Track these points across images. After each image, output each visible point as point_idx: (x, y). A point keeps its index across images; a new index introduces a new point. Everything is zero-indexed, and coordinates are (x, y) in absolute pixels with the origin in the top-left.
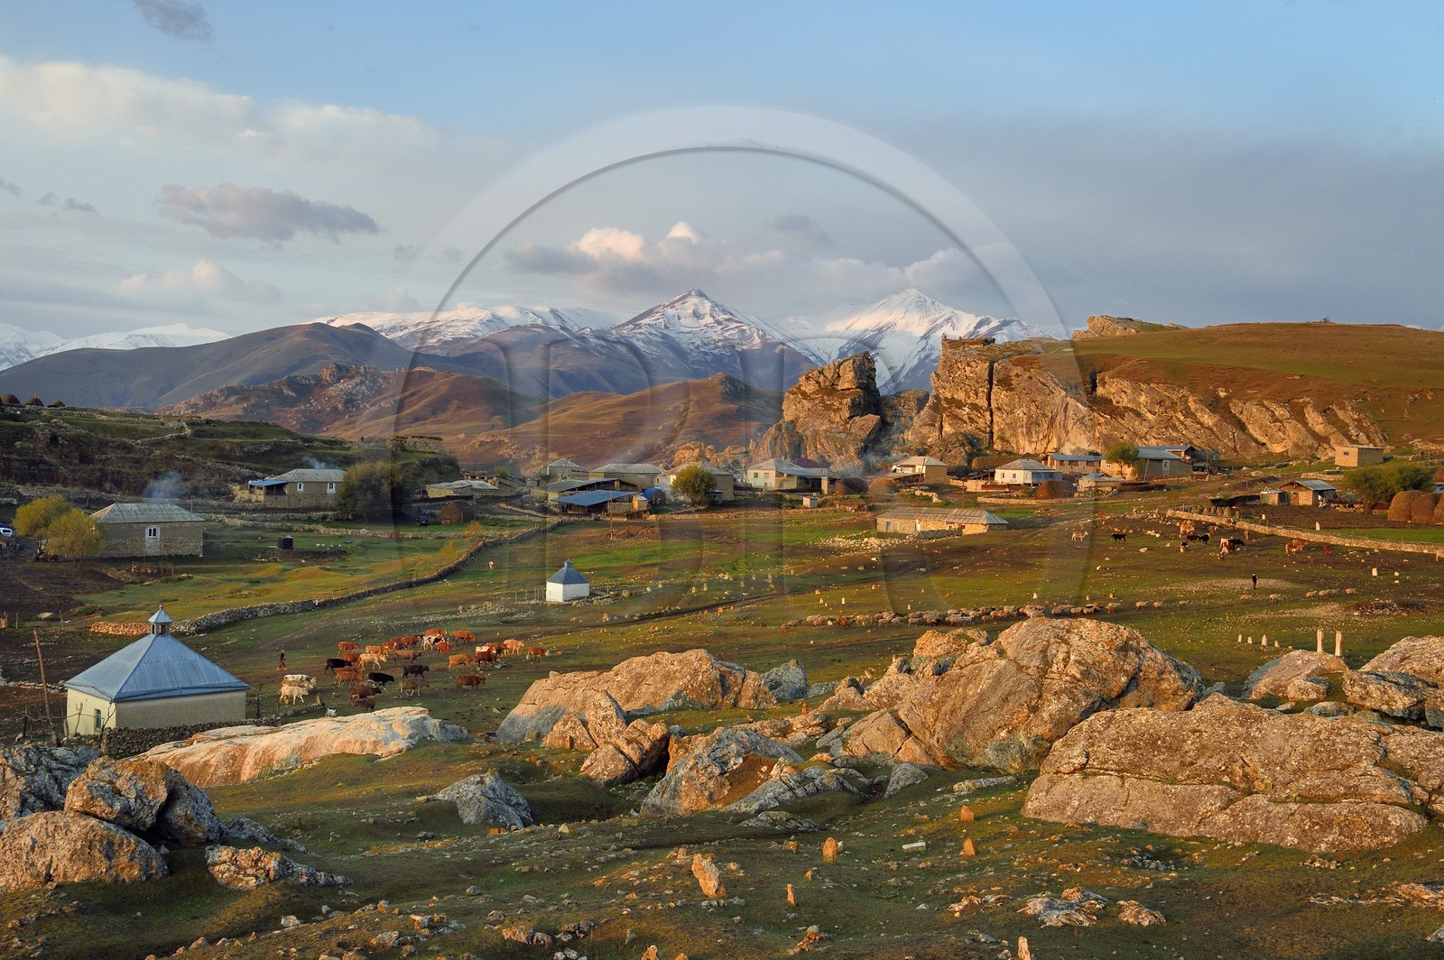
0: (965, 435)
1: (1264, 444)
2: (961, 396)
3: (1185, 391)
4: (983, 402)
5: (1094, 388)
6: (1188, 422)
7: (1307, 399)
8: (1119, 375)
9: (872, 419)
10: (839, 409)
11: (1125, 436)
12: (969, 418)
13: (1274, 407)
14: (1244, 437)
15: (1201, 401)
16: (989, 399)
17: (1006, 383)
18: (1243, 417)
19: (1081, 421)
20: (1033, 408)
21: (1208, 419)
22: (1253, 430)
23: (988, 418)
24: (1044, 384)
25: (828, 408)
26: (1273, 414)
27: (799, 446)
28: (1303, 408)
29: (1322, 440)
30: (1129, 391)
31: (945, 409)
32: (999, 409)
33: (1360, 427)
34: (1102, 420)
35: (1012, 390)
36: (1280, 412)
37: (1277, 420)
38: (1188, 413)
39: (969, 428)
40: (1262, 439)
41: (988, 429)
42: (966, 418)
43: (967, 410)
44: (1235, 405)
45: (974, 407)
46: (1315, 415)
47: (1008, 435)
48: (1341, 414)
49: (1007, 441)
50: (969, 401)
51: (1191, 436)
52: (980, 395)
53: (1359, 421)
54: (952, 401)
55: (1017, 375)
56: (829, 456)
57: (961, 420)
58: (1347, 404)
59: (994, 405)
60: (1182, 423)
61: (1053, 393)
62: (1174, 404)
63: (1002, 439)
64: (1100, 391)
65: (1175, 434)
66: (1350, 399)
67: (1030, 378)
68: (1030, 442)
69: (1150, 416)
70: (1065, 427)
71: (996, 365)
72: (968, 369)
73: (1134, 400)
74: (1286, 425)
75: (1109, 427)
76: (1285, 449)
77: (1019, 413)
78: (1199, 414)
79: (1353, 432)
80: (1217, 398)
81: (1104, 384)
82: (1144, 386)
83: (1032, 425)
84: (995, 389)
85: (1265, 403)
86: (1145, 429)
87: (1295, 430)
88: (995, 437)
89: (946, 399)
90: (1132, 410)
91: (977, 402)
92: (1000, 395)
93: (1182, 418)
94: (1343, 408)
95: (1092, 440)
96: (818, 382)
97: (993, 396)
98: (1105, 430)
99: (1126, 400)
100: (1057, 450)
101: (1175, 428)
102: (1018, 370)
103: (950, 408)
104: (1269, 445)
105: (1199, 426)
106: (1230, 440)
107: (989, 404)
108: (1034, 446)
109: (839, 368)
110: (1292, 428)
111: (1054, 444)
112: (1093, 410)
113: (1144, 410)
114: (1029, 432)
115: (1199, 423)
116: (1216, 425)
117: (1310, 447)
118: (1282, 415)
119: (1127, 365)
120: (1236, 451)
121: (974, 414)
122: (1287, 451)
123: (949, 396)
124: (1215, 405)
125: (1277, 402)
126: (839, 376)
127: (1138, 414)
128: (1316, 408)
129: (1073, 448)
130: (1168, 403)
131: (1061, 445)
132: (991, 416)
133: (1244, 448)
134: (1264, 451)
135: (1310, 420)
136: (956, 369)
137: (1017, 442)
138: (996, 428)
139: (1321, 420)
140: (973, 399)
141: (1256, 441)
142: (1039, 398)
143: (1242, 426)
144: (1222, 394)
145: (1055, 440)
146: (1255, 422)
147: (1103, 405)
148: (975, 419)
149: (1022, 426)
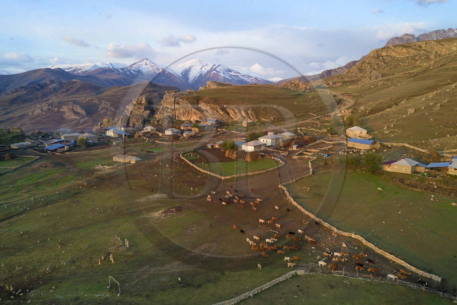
0: (168, 116)
1: (233, 119)
2: (168, 106)
3: (217, 106)
5: (198, 105)
6: (217, 113)
7: (242, 108)
8: (203, 102)
9: (148, 112)
10: (142, 109)
12: (170, 112)
14: (229, 117)
15: (220, 108)
17: (178, 103)
18: (229, 112)
19: (195, 113)
20: (184, 110)
21: (221, 113)
22: (231, 115)
23: (174, 112)
24: (186, 104)
26: (235, 112)
27: (129, 120)
28: (241, 110)
30: (205, 106)
32: (177, 110)
33: (252, 115)
34: (199, 113)
35: (179, 105)
38: (217, 111)
39: (170, 114)
40: (233, 117)
41: (174, 115)
42: (169, 112)
43: (170, 110)
44: (227, 109)
47: (179, 116)
48: (248, 112)
49: (179, 117)
50: (170, 108)
51: (218, 117)
52: (173, 106)
53: (252, 113)
55: (181, 101)
60: (216, 114)
61: (188, 106)
62: (215, 109)
63: (178, 117)
66: (251, 108)
67: (183, 102)
68: (184, 118)
69: (210, 112)
70: (192, 114)
71: (176, 99)
72: (170, 99)
73: (206, 108)
74: (237, 114)
75: (201, 114)
76: (237, 120)
77: (181, 111)
78: (219, 112)
79: (250, 116)
81: (200, 104)
82: (208, 105)
83: (184, 113)
84: (176, 105)
85: (233, 109)
88: (176, 116)
89: (165, 107)
90: (206, 110)
91: (172, 108)
94: (249, 110)
95: (197, 117)
96: (137, 102)
99: (204, 108)
100: (190, 119)
101: (214, 115)
102: (181, 100)
103: (166, 109)
106: (226, 118)
107: (175, 108)
108: (185, 118)
109: (142, 98)
110: (239, 115)
111: (189, 118)
112: (197, 110)
113: (208, 110)
114: (183, 115)
115: (219, 114)
116: (223, 114)
117: (242, 120)
118: (237, 112)
119: (205, 99)
120: (227, 120)
123: (166, 106)
124: (223, 109)
125: (236, 109)
126: (142, 100)
127: (207, 111)
128: (244, 110)
129: (193, 119)
130: (213, 109)
131: (191, 118)
132: (175, 111)
133: (229, 120)
134: (233, 120)
135: (242, 113)
136: (167, 100)
137: (181, 118)
138: (176, 114)
139: (244, 113)
140: (171, 107)
141: (231, 118)
142: (185, 107)
143: (228, 114)
144: (225, 107)
145: (189, 117)
146: (231, 113)
147: (199, 110)
148: (172, 112)
149: (182, 114)
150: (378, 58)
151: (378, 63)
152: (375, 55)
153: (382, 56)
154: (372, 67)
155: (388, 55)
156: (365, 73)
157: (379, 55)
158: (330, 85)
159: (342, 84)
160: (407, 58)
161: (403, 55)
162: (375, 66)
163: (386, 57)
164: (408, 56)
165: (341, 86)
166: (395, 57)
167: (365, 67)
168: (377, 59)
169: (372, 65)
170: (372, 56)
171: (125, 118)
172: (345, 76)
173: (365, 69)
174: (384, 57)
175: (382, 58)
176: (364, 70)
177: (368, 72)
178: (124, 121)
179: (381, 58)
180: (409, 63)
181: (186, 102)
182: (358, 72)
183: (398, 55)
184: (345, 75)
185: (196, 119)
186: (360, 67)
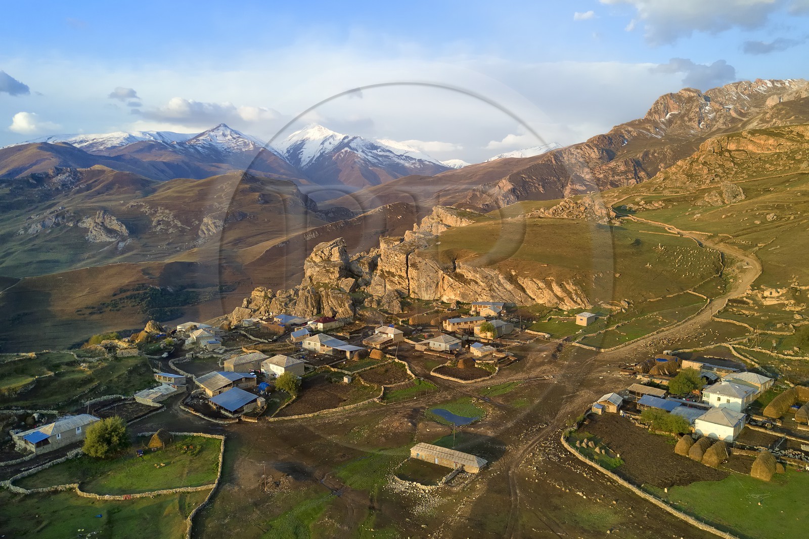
0: (397, 291)
1: (534, 299)
2: (393, 270)
3: (497, 272)
4: (404, 275)
5: (455, 268)
6: (500, 288)
7: (552, 278)
8: (465, 263)
9: (351, 281)
10: (333, 272)
11: (471, 293)
12: (399, 282)
13: (538, 282)
14: (525, 296)
15: (505, 278)
16: (407, 273)
17: (414, 265)
18: (524, 285)
19: (451, 286)
20: (428, 279)
21: (509, 287)
22: (528, 291)
23: (407, 282)
24: (433, 268)
25: (328, 271)
26: (538, 286)
27: (319, 301)
28: (551, 282)
29: (561, 299)
30: (472, 272)
31: (386, 277)
32: (412, 279)
33: (577, 294)
34: (461, 286)
35: (418, 269)
36: (541, 284)
37: (539, 289)
38: (500, 284)
39: (399, 287)
40: (534, 297)
41: (408, 288)
42: (397, 282)
43: (397, 278)
44: (520, 279)
45: (400, 277)
46: (557, 287)
47: (417, 291)
48: (567, 286)
49: (417, 294)
50: (397, 274)
51: (502, 295)
52: (403, 271)
53: (576, 290)
54: (389, 272)
55: (420, 262)
56: (336, 308)
57: (395, 283)
58: (570, 282)
59: (409, 277)
60: (497, 289)
61: (437, 272)
62: (492, 278)
63: (414, 292)
64: (458, 270)
65: (494, 294)
66: (570, 279)
67: (426, 264)
68: (427, 294)
69: (482, 284)
70: (443, 288)
71: (409, 256)
72: (396, 257)
73: (474, 276)
74: (544, 291)
75: (464, 289)
76: (544, 302)
77: (422, 281)
78: (505, 285)
79: (574, 297)
80: (511, 275)
81: (459, 266)
82: (478, 269)
83: (428, 286)
84: (410, 269)
85: (534, 280)
86: (480, 290)
87: (549, 294)
88: (411, 292)
89: (386, 271)
90: (474, 281)
91: (401, 274)
92: (412, 272)
93: (497, 286)
94: (568, 284)
95: (455, 295)
96: (321, 257)
97: (409, 272)
98: (462, 290)
99: (470, 276)
100: (440, 298)
101: (494, 291)
102: (420, 259)
103: (389, 277)
104: (536, 299)
105: (505, 290)
106: (519, 297)
107: (407, 276)
108: (429, 296)
109: (331, 250)
110: (547, 292)
111: (439, 296)
112: (456, 281)
113: (479, 281)
114: (427, 290)
115: (505, 289)
116: (513, 290)
117: (556, 303)
118: (542, 286)
119: (469, 258)
120: (522, 303)
121: (400, 280)
122: (545, 303)
123: (388, 270)
124: (512, 279)
125: (540, 279)
126: (331, 254)
127: (476, 283)
128: (557, 283)
129: (448, 298)
130: (489, 277)
131: (442, 296)
132: (409, 281)
133: (526, 301)
134: (534, 303)
135: (554, 289)
137: (421, 294)
138: (411, 287)
139: (560, 290)
140: (399, 273)
141: (531, 297)
142: (431, 274)
143: (524, 290)
144: (514, 273)
145: (439, 294)
146: (530, 289)
147: (460, 278)
148: (401, 282)
149: (423, 287)
150: (721, 153)
151: (721, 163)
152: (716, 148)
153: (730, 151)
154: (713, 171)
155: (740, 149)
156: (700, 181)
157: (722, 148)
158: (640, 205)
159: (664, 205)
160: (779, 155)
161: (768, 149)
162: (718, 170)
163: (737, 153)
164: (778, 151)
165: (662, 208)
166: (754, 153)
167: (699, 170)
168: (721, 156)
169: (710, 166)
170: (710, 151)
171: (311, 298)
172: (661, 187)
173: (699, 173)
174: (733, 153)
175: (730, 154)
176: (696, 176)
177: (708, 181)
178: (312, 304)
179: (727, 154)
180: (784, 165)
181: (431, 263)
182: (686, 179)
183: (760, 149)
184: (661, 183)
185: (453, 297)
186: (689, 170)
